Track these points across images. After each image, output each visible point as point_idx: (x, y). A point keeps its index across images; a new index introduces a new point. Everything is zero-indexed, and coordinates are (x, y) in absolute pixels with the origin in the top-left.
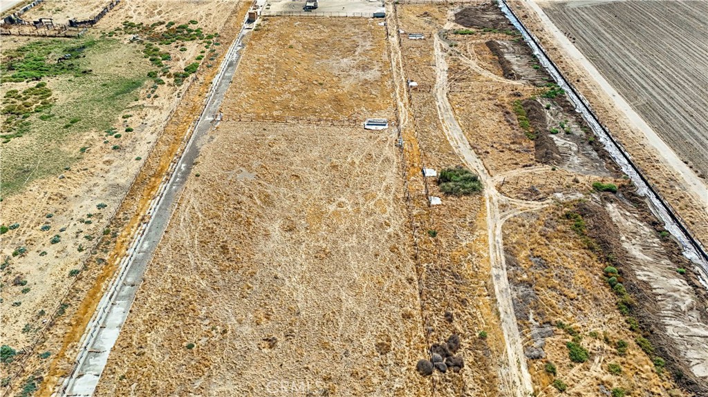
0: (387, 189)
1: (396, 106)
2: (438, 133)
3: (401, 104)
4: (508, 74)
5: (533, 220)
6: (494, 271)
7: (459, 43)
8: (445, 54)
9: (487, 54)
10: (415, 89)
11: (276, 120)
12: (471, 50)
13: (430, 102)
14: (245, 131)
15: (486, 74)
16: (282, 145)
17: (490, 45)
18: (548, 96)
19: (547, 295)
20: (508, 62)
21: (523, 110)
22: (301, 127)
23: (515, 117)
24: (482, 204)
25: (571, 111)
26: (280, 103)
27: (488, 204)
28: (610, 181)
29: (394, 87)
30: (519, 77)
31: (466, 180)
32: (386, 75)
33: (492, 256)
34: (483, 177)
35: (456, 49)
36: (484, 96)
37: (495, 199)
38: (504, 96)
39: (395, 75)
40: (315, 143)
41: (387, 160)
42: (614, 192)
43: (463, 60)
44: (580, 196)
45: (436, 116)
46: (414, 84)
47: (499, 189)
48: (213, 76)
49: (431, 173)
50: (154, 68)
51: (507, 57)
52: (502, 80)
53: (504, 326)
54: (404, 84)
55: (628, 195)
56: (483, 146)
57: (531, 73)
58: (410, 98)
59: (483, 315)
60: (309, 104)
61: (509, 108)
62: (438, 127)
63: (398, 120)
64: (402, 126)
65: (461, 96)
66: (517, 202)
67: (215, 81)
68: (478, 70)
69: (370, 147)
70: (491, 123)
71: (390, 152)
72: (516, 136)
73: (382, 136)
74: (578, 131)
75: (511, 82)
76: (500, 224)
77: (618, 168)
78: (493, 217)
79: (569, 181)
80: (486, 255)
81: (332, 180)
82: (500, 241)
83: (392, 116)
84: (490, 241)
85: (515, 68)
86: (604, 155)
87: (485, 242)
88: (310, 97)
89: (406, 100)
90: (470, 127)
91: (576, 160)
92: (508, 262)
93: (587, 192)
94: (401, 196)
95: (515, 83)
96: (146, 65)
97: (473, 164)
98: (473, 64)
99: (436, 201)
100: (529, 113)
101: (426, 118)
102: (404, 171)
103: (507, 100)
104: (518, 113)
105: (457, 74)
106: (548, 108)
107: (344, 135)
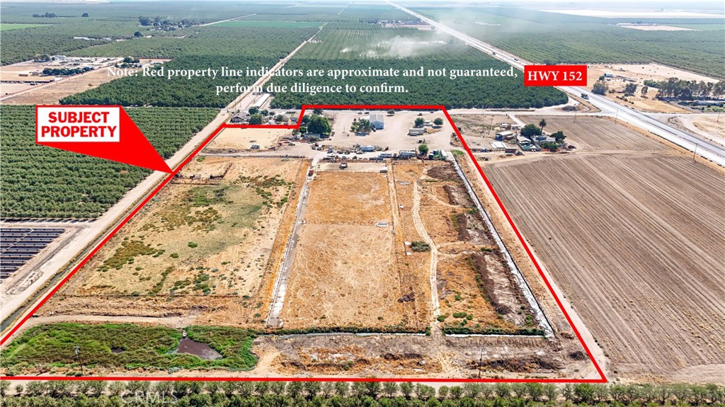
0: (388, 249)
1: (392, 217)
2: (413, 228)
3: (394, 216)
4: (452, 202)
5: (451, 261)
6: (431, 276)
7: (428, 187)
8: (420, 192)
9: (443, 192)
10: (402, 209)
11: (333, 223)
12: (434, 190)
13: (410, 215)
14: (318, 227)
15: (440, 202)
16: (337, 233)
17: (444, 187)
18: (471, 213)
19: (452, 283)
20: (453, 196)
21: (456, 219)
22: (346, 226)
23: (451, 222)
24: (430, 255)
25: (480, 219)
26: (334, 216)
27: (432, 255)
28: (489, 247)
29: (391, 208)
30: (457, 204)
31: (424, 246)
32: (387, 201)
33: (431, 272)
34: (432, 246)
35: (426, 190)
36: (438, 212)
37: (436, 254)
38: (448, 213)
39: (392, 202)
40: (353, 232)
41: (388, 239)
42: (490, 251)
43: (429, 195)
44: (474, 252)
45: (412, 221)
46: (402, 207)
47: (438, 250)
48: (297, 203)
49: (408, 243)
50: (265, 200)
51: (453, 194)
52: (449, 205)
53: (432, 292)
54: (397, 207)
55: (497, 252)
56: (434, 234)
57: (465, 202)
58: (399, 213)
59: (424, 288)
60: (348, 216)
61: (449, 218)
62: (413, 225)
63: (393, 223)
64: (395, 225)
65: (426, 213)
66: (445, 255)
67: (298, 205)
68: (437, 200)
69: (379, 234)
70: (440, 225)
71: (390, 236)
72: (450, 230)
73: (385, 229)
74: (481, 227)
75: (453, 206)
76: (436, 262)
77: (495, 243)
78: (434, 259)
79: (471, 247)
80: (428, 271)
81: (362, 247)
82: (435, 267)
83: (390, 221)
84: (431, 267)
85: (457, 199)
86: (490, 237)
87: (429, 268)
88: (348, 213)
89: (397, 214)
90: (429, 226)
91: (476, 239)
92: (437, 274)
93: (478, 251)
94: (394, 252)
95: (455, 206)
96: (260, 199)
97: (428, 240)
98: (434, 198)
99: (408, 254)
100: (459, 220)
101: (407, 222)
102: (395, 243)
103: (449, 214)
104: (453, 220)
105: (425, 202)
106: (469, 218)
107: (367, 229)
